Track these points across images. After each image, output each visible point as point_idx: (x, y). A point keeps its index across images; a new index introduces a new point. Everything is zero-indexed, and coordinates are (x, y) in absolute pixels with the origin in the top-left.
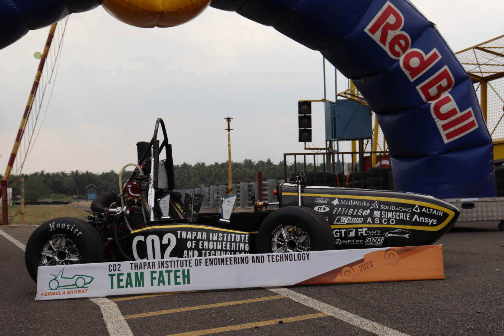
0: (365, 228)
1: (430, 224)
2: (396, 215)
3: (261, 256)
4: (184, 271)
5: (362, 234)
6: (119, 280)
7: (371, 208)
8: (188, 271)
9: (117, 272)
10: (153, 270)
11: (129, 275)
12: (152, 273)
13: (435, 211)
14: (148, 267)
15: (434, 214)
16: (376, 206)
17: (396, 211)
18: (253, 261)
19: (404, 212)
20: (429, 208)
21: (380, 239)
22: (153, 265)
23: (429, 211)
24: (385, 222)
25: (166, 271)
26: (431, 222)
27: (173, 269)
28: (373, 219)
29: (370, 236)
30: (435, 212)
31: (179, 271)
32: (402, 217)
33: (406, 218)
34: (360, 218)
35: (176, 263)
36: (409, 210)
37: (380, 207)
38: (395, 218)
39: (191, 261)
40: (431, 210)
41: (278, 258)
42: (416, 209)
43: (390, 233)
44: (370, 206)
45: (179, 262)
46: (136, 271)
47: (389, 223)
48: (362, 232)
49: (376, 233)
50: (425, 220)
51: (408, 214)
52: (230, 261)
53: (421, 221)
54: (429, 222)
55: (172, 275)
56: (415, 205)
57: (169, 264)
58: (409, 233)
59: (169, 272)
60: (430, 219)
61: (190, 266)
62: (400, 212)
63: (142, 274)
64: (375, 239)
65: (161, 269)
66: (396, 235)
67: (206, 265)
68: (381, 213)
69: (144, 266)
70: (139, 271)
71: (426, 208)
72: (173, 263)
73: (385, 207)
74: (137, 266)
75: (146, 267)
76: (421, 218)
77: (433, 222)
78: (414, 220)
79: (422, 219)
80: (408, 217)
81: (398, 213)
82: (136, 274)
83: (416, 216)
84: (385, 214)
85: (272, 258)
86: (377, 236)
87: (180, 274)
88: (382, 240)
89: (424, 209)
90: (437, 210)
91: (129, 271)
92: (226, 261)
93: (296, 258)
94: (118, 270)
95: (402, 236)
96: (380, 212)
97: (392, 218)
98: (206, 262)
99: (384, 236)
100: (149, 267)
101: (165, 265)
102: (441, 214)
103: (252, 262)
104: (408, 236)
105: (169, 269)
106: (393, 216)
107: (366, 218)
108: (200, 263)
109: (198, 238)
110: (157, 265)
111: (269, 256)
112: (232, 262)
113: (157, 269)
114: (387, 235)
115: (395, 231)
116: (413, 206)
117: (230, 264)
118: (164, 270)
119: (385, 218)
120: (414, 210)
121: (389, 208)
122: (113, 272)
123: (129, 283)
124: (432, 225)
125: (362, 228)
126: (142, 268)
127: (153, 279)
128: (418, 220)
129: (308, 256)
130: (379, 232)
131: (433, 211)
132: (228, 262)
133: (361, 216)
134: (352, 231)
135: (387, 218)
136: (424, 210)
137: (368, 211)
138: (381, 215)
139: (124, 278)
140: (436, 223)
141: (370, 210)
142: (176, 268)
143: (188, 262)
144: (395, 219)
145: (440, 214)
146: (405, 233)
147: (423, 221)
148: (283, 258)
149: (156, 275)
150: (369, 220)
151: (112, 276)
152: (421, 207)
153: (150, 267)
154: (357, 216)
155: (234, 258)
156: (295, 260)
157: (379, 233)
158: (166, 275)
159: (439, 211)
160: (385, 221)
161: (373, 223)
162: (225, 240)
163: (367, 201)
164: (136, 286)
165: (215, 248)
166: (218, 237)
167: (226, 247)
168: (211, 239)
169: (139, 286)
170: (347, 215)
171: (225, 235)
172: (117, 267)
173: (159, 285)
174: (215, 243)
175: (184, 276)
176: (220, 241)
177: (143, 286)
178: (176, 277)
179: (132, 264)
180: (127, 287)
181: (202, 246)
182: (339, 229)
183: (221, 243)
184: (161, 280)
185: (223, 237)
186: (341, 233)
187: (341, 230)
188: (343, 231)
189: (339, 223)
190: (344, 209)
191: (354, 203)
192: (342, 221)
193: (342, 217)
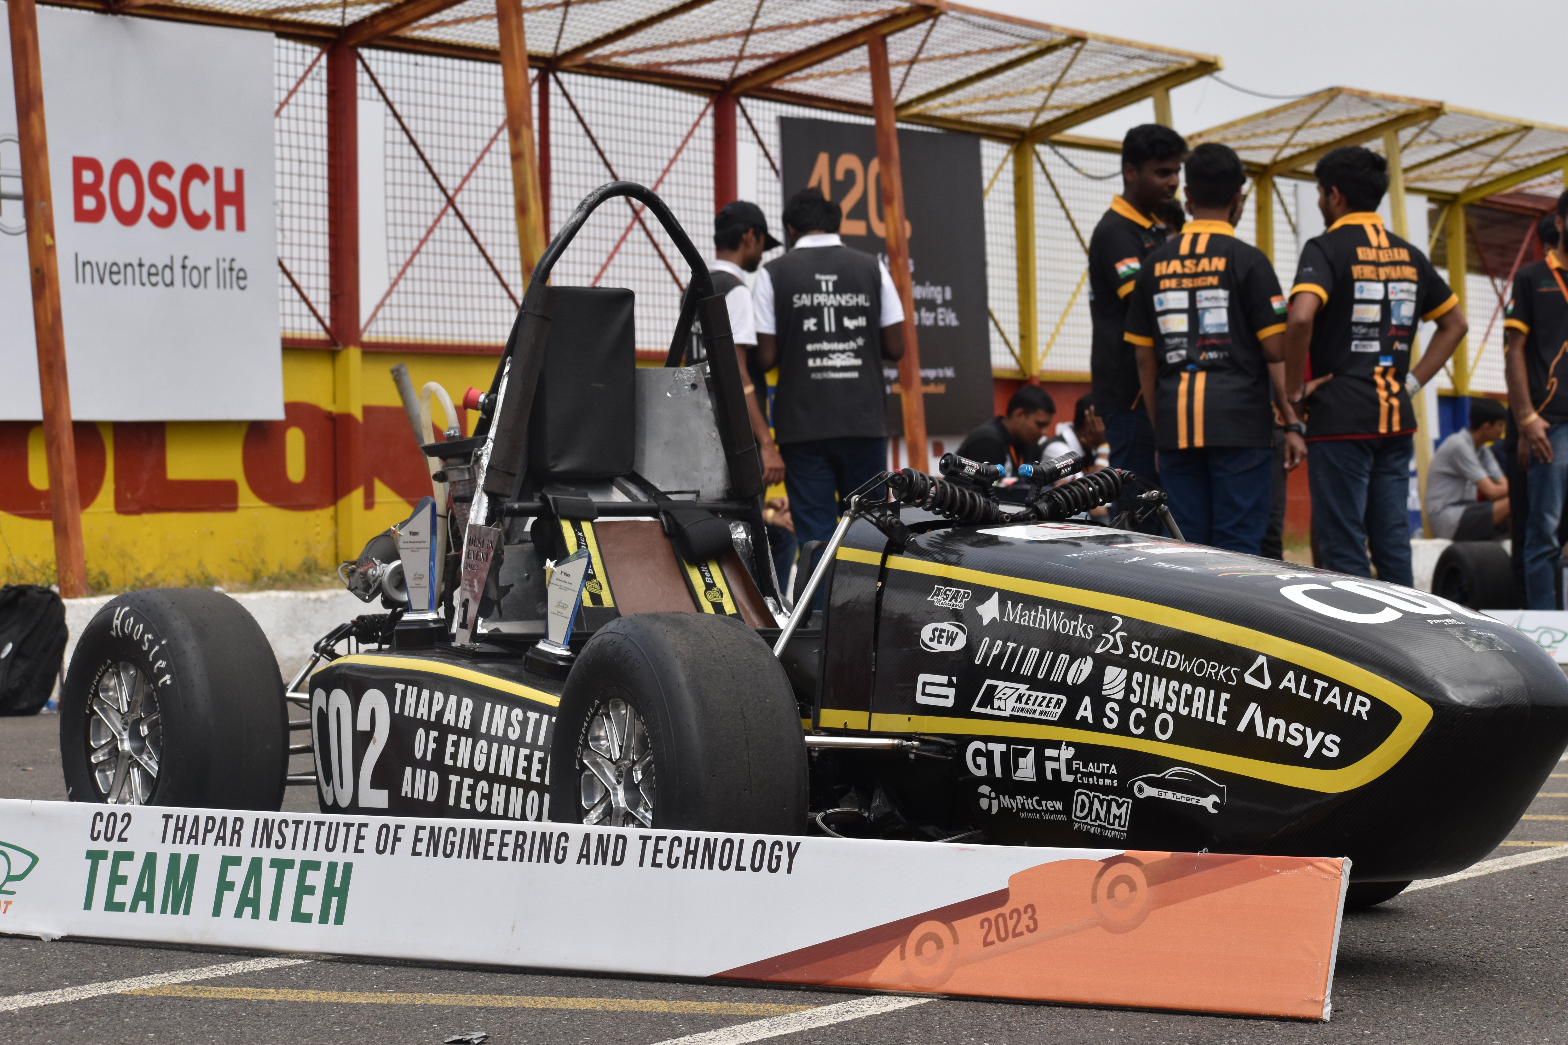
1: (1308, 755)
2: (1178, 694)
3: (618, 837)
4: (333, 866)
5: (1056, 773)
6: (117, 879)
7: (1099, 650)
8: (348, 867)
9: (114, 846)
10: (231, 851)
11: (151, 859)
12: (229, 861)
13: (1336, 690)
14: (218, 838)
15: (1332, 705)
16: (1115, 646)
17: (1181, 677)
18: (583, 856)
19: (1208, 683)
20: (1312, 675)
21: (1119, 806)
22: (234, 831)
23: (1311, 688)
24: (1137, 727)
25: (274, 863)
26: (1312, 745)
27: (299, 856)
28: (1099, 703)
29: (1083, 786)
30: (1334, 698)
31: (316, 866)
32: (1201, 705)
33: (1215, 713)
34: (1056, 697)
35: (313, 829)
36: (1227, 675)
37: (1128, 650)
38: (1171, 708)
39: (364, 831)
40: (1321, 684)
41: (679, 852)
42: (1258, 674)
43: (1151, 783)
44: (1097, 638)
45: (324, 830)
46: (177, 848)
47: (1149, 735)
48: (1055, 765)
49: (1103, 776)
50: (1287, 734)
51: (1225, 696)
52: (503, 845)
53: (1269, 736)
54: (1304, 746)
55: (291, 877)
56: (1254, 655)
57: (289, 832)
58: (1218, 792)
59: (282, 865)
60: (1309, 731)
61: (357, 850)
62: (1195, 682)
63: (193, 860)
64: (1101, 802)
65: (257, 852)
66: (1169, 795)
67: (415, 853)
68: (1129, 679)
69: (207, 831)
70: (185, 850)
71: (1300, 671)
72: (302, 828)
73: (1145, 654)
74: (183, 829)
75: (211, 837)
76: (1272, 721)
77: (1322, 744)
78: (1241, 727)
79: (1277, 728)
80: (1223, 708)
81: (1187, 687)
82: (175, 859)
83: (1253, 706)
84: (1141, 685)
85: (657, 851)
86: (1106, 790)
87: (317, 879)
88: (1123, 809)
89: (1291, 674)
90: (1345, 689)
91: (155, 846)
92: (489, 844)
93: (746, 861)
94: (121, 839)
95: (1193, 800)
96: (1125, 672)
97: (1164, 710)
98: (417, 840)
99: (1131, 795)
100: (221, 838)
101: (276, 836)
102: (1364, 710)
103: (581, 856)
104: (1215, 805)
105: (286, 854)
106: (1167, 699)
107: (1074, 694)
108: (396, 839)
109: (445, 722)
110: (247, 833)
111: (645, 839)
112: (508, 852)
113: (246, 851)
114: (1141, 790)
115: (1168, 774)
116: (1243, 657)
117: (501, 858)
118: (267, 854)
119: (1139, 705)
120: (1249, 680)
121: (1159, 658)
122: (101, 845)
123: (144, 896)
124: (1319, 761)
125: (1056, 745)
126: (196, 837)
127: (224, 885)
128: (1260, 732)
129: (792, 855)
130: (1114, 770)
131: (1325, 692)
132: (493, 851)
133: (1061, 687)
134: (1024, 754)
135: (1147, 708)
136: (1288, 682)
137: (1087, 667)
138: (1129, 690)
139: (131, 870)
140: (1335, 753)
141: (1096, 658)
142: (310, 855)
143: (353, 831)
144: (1175, 715)
145: (1357, 707)
146: (1203, 790)
147: (1281, 738)
148: (695, 853)
149: (237, 875)
150: (1085, 710)
151: (95, 857)
152: (1279, 668)
153: (223, 838)
154: (1046, 686)
155: (519, 833)
156: (739, 868)
157: (1112, 777)
158: (269, 875)
159: (1357, 692)
160: (1139, 721)
161: (1098, 727)
162: (528, 739)
163: (1090, 614)
164: (164, 911)
165: (492, 770)
166: (508, 723)
167: (527, 771)
168: (483, 730)
169: (175, 911)
170: (1017, 678)
171: (533, 716)
172: (120, 826)
173: (238, 914)
174: (495, 746)
175: (330, 891)
176: (510, 743)
177: (187, 912)
178: (303, 890)
179: (167, 817)
180: (134, 909)
181: (454, 756)
182: (986, 739)
183: (513, 749)
184: (251, 895)
185: (524, 724)
186: (989, 755)
187: (991, 746)
188: (998, 749)
189: (988, 711)
190: (1011, 645)
191: (1045, 620)
192: (996, 703)
193: (1001, 684)
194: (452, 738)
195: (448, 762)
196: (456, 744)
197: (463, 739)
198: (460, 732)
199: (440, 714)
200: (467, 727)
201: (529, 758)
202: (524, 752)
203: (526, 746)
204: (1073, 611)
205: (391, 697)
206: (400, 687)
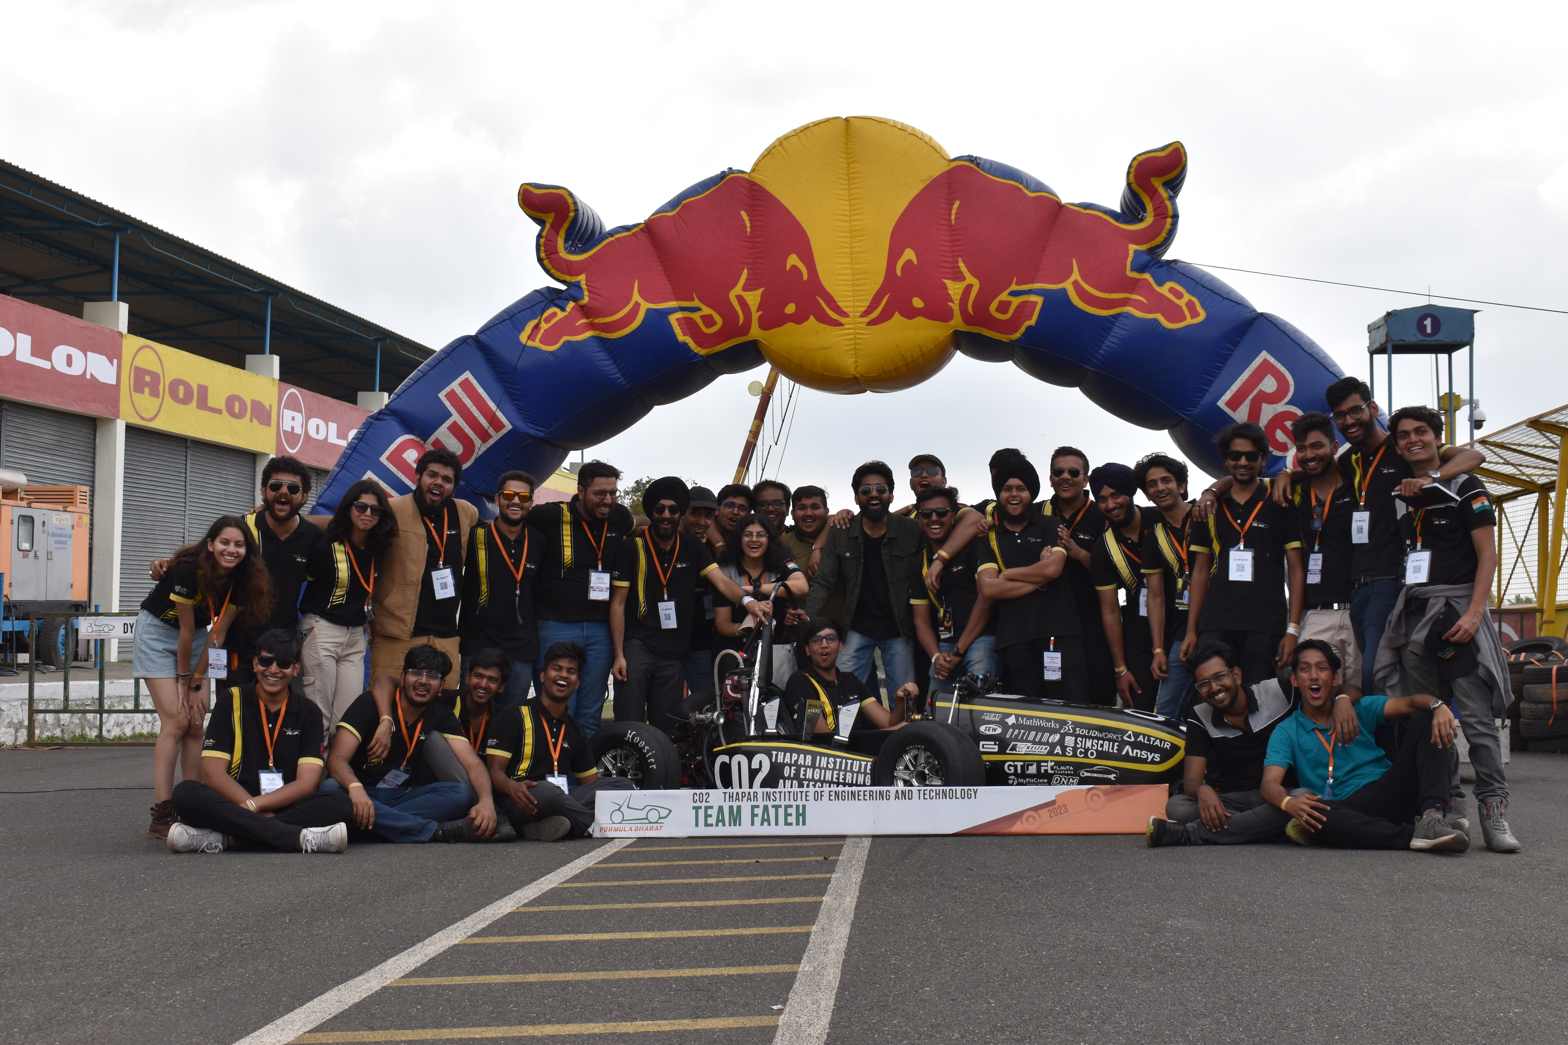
0: (1051, 761)
1: (1149, 760)
2: (1097, 744)
3: (909, 791)
4: (798, 807)
5: (1046, 771)
6: (707, 816)
7: (1062, 731)
8: (804, 806)
9: (704, 804)
10: (755, 803)
11: (721, 809)
12: (753, 807)
13: (1158, 741)
14: (748, 799)
15: (1157, 745)
16: (1069, 730)
17: (1098, 739)
18: (897, 797)
19: (1109, 740)
20: (1149, 736)
21: (1073, 779)
22: (754, 797)
23: (1149, 740)
24: (1080, 754)
25: (773, 806)
26: (1150, 758)
27: (783, 803)
28: (1064, 748)
29: (1058, 774)
30: (1157, 743)
31: (791, 806)
32: (1107, 747)
33: (1113, 749)
34: (1045, 747)
35: (787, 794)
36: (1117, 737)
37: (1075, 730)
38: (1095, 748)
39: (808, 794)
40: (1152, 739)
41: (933, 794)
42: (1129, 737)
43: (1087, 771)
44: (1061, 728)
45: (792, 794)
46: (731, 804)
47: (1086, 756)
48: (1046, 768)
49: (1067, 770)
50: (1141, 754)
51: (1116, 744)
52: (865, 795)
53: (1134, 755)
54: (1147, 758)
55: (781, 811)
56: (1127, 731)
57: (777, 795)
58: (1116, 773)
59: (777, 807)
60: (1149, 753)
61: (806, 800)
62: (1104, 740)
63: (739, 808)
64: (1065, 779)
65: (765, 803)
66: (1095, 775)
67: (830, 800)
68: (1076, 740)
69: (742, 797)
70: (735, 804)
71: (1144, 735)
72: (783, 794)
73: (1083, 732)
74: (732, 797)
75: (745, 799)
76: (1135, 751)
77: (1154, 757)
78: (1124, 753)
79: (1137, 753)
80: (1116, 747)
81: (1101, 742)
82: (731, 808)
83: (1128, 746)
84: (1082, 742)
85: (925, 794)
86: (1068, 775)
87: (792, 811)
88: (1075, 781)
89: (1141, 736)
90: (1161, 740)
91: (722, 803)
92: (859, 795)
93: (959, 795)
94: (706, 802)
95: (1106, 776)
96: (1074, 738)
97: (1092, 749)
98: (830, 796)
99: (1079, 775)
100: (749, 799)
101: (772, 797)
102: (1168, 747)
103: (896, 797)
104: (1114, 777)
105: (777, 803)
106: (1093, 745)
107: (1053, 746)
108: (822, 796)
109: (799, 763)
110: (760, 796)
111: (919, 791)
112: (867, 797)
113: (761, 803)
114: (1083, 774)
115: (1095, 769)
116: (1123, 732)
117: (864, 800)
118: (770, 804)
119: (1081, 748)
120: (1125, 738)
121: (1088, 733)
122: (698, 804)
123: (720, 821)
124: (1153, 762)
125: (1047, 762)
126: (739, 799)
127: (754, 815)
128: (1131, 754)
129: (975, 793)
130: (1072, 768)
131: (1154, 741)
132: (861, 797)
133: (1047, 743)
134: (1032, 765)
135: (1084, 749)
136: (1141, 738)
137: (1058, 737)
138: (1076, 743)
139: (714, 812)
140: (1158, 759)
141: (1061, 734)
142: (787, 803)
143: (804, 794)
144: (1097, 750)
145: (1166, 745)
146: (1110, 773)
147: (1139, 756)
148: (939, 794)
149: (759, 811)
150: (1058, 750)
151: (697, 809)
152: (1136, 735)
153: (750, 799)
154: (1040, 743)
155: (870, 791)
156: (956, 798)
157: (1071, 771)
158: (772, 812)
159: (1165, 741)
160: (1081, 753)
161: (1064, 755)
162: (837, 767)
163: (1056, 721)
164: (730, 825)
165: (822, 779)
166: (828, 763)
167: (838, 778)
168: (817, 765)
169: (735, 825)
170: (1027, 741)
171: (838, 760)
172: (705, 798)
173: (762, 824)
174: (823, 771)
175: (798, 815)
176: (829, 769)
177: (740, 825)
178: (787, 815)
179: (725, 793)
180: (717, 825)
181: (805, 775)
182: (1014, 761)
183: (831, 771)
184: (766, 817)
185: (835, 763)
186: (1016, 767)
187: (1016, 763)
188: (1019, 764)
189: (1014, 752)
190: (1022, 731)
191: (1037, 723)
192: (1018, 750)
193: (1019, 744)
194: (802, 769)
195: (802, 777)
196: (805, 771)
197: (808, 769)
198: (807, 767)
199: (796, 761)
200: (810, 764)
201: (838, 774)
202: (835, 772)
203: (837, 770)
204: (1049, 720)
205: (770, 756)
206: (774, 753)
